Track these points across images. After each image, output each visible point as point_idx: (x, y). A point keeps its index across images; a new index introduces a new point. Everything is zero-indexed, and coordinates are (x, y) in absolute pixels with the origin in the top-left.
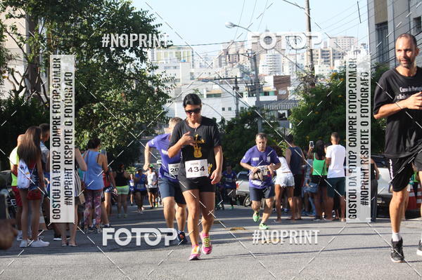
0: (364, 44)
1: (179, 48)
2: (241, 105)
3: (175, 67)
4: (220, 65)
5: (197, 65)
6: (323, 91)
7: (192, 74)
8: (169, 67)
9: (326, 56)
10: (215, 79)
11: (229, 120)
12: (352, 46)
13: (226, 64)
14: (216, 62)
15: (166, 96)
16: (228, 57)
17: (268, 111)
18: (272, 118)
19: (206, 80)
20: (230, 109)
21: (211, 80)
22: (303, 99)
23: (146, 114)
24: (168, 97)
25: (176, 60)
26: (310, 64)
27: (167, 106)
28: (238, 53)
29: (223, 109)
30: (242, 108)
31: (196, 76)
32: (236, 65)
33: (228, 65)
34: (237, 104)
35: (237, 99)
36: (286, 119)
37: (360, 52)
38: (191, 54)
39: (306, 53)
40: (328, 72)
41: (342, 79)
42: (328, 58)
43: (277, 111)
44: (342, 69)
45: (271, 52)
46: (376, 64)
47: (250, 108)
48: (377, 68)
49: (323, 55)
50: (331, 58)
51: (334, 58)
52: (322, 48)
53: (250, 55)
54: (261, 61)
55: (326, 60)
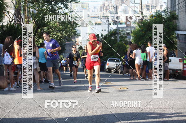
0: (165, 3)
1: (83, 3)
2: (110, 28)
3: (81, 12)
4: (101, 11)
5: (91, 11)
6: (146, 23)
7: (88, 14)
8: (78, 12)
9: (148, 8)
10: (99, 17)
11: (105, 35)
12: (160, 3)
13: (104, 10)
14: (99, 10)
15: (77, 24)
16: (104, 7)
17: (122, 31)
18: (124, 34)
19: (95, 17)
20: (105, 30)
21: (97, 17)
22: (137, 26)
23: (68, 32)
24: (78, 25)
25: (81, 8)
26: (141, 11)
27: (77, 29)
28: (109, 6)
29: (102, 30)
30: (110, 30)
31: (90, 16)
32: (108, 11)
33: (105, 11)
34: (108, 28)
35: (108, 26)
36: (130, 35)
37: (163, 6)
38: (88, 6)
39: (139, 6)
40: (149, 15)
41: (155, 17)
42: (149, 8)
43: (126, 31)
44: (155, 13)
45: (124, 5)
46: (170, 11)
47: (114, 30)
48: (171, 13)
49: (147, 7)
50: (150, 8)
51: (151, 8)
52: (146, 4)
53: (114, 6)
54: (119, 9)
55: (148, 9)
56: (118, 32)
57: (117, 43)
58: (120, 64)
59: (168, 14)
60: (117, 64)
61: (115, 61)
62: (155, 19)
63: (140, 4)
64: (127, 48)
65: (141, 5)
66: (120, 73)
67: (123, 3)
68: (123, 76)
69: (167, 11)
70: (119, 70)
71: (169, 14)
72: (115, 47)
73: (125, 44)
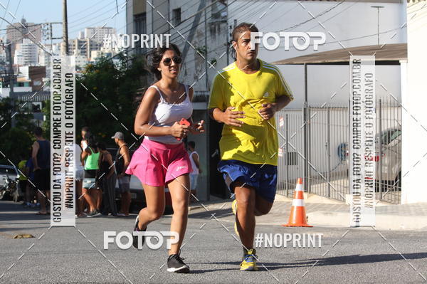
17: (22, 102)
18: (26, 109)
36: (40, 111)
39: (62, 44)
40: (85, 63)
41: (98, 71)
42: (85, 49)
43: (31, 102)
44: (98, 60)
45: (26, 42)
46: (133, 55)
47: (4, 99)
48: (134, 60)
49: (79, 46)
50: (88, 49)
51: (91, 49)
52: (79, 38)
53: (5, 45)
54: (16, 51)
55: (83, 50)
56: (12, 104)
57: (11, 130)
58: (17, 179)
59: (127, 61)
60: (9, 180)
61: (5, 173)
62: (98, 73)
63: (65, 39)
64: (32, 143)
65: (67, 41)
66: (18, 201)
67: (26, 37)
68: (24, 207)
69: (125, 55)
70: (14, 193)
71: (130, 62)
72: (6, 140)
73: (28, 133)
